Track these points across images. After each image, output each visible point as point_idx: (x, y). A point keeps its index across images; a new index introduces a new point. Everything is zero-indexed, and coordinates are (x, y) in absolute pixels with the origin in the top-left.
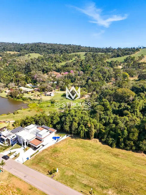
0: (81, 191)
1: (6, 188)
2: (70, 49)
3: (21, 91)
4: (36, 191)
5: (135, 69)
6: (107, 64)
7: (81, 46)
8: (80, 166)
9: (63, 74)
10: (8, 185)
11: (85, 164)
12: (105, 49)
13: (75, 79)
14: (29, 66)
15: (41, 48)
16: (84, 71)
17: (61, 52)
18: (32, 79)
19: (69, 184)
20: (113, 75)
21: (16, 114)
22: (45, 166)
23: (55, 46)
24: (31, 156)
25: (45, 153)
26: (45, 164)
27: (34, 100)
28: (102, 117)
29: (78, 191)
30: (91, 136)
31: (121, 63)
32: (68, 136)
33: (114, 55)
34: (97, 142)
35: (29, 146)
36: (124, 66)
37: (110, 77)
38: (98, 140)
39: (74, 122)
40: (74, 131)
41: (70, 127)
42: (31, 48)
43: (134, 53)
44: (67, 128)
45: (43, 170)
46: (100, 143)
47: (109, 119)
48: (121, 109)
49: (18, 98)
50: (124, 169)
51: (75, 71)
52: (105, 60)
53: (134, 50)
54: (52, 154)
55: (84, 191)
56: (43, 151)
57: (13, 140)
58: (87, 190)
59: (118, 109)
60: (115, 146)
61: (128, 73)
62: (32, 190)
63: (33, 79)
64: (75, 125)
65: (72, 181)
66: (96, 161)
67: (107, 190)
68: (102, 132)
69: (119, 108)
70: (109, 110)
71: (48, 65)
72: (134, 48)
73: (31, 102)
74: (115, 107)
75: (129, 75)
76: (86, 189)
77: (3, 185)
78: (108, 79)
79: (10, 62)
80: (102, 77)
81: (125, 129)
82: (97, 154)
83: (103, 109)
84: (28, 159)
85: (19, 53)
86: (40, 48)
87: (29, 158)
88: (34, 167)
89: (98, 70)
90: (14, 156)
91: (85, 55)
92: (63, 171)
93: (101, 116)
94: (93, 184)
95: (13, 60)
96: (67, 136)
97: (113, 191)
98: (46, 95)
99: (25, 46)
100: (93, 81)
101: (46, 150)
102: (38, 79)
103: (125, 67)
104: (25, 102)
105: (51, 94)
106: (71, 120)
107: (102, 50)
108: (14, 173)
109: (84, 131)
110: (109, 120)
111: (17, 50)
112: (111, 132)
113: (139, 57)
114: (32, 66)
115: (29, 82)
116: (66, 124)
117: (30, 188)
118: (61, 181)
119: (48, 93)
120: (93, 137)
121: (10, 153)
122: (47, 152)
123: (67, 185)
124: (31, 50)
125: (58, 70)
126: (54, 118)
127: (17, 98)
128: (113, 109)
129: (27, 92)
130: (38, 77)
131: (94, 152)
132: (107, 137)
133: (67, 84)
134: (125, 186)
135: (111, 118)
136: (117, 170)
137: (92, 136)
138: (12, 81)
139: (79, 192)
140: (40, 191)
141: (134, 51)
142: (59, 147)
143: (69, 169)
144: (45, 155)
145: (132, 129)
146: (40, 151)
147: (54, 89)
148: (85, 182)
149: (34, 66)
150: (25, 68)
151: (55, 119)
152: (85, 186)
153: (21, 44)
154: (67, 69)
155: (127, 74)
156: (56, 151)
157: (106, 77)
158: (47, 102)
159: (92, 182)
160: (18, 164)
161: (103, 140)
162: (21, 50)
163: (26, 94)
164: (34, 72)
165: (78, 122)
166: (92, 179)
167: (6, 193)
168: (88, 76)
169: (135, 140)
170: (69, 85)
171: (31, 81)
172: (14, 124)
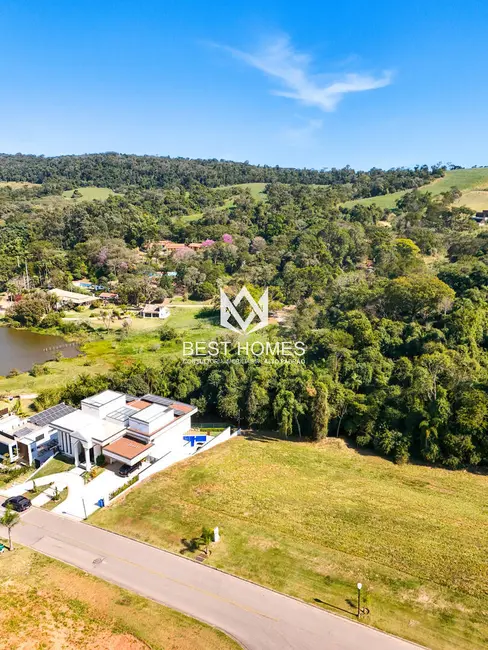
0: (317, 600)
1: (27, 601)
2: (215, 173)
3: (53, 301)
4: (144, 606)
5: (433, 230)
6: (341, 215)
7: (251, 163)
8: (297, 520)
9: (195, 248)
10: (35, 592)
11: (311, 513)
12: (328, 173)
13: (239, 263)
14: (79, 224)
15: (115, 170)
16: (266, 236)
17: (186, 183)
18: (90, 263)
19: (264, 578)
20: (365, 248)
21: (40, 374)
22: (169, 526)
23: (164, 163)
24: (113, 495)
25: (162, 484)
26: (168, 519)
27: (100, 330)
28: (348, 367)
29: (305, 600)
30: (318, 428)
31: (387, 212)
32: (235, 434)
33: (361, 189)
34: (340, 448)
35: (103, 462)
36: (397, 221)
37: (354, 255)
38: (342, 442)
39: (255, 385)
40: (256, 417)
41: (243, 402)
42: (81, 169)
43: (425, 183)
44: (230, 406)
45: (162, 538)
46: (351, 452)
47: (375, 372)
48: (413, 342)
49: (44, 325)
50: (456, 524)
51: (237, 237)
52: (335, 205)
53: (425, 175)
54: (186, 486)
55: (328, 597)
56: (155, 478)
57: (39, 450)
58: (335, 594)
59: (402, 341)
60: (406, 456)
61: (413, 240)
62: (127, 605)
63: (93, 263)
64: (260, 393)
65: (276, 569)
66: (350, 502)
67: (411, 591)
68: (358, 410)
69: (403, 337)
70: (371, 345)
71: (144, 218)
72: (425, 168)
73: (92, 337)
74: (391, 334)
75: (416, 247)
76: (332, 593)
77: (14, 591)
78: (349, 260)
79: (12, 213)
80: (328, 254)
81: (440, 395)
82: (348, 481)
83: (350, 343)
84: (101, 503)
85: (40, 185)
86: (111, 172)
87: (107, 503)
88: (128, 528)
89: (317, 231)
90: (49, 499)
91: (265, 192)
92: (239, 538)
93: (346, 363)
94: (356, 573)
95: (23, 208)
96: (232, 432)
97: (434, 594)
98: (140, 315)
99: (60, 163)
100: (300, 265)
101: (164, 474)
102: (110, 262)
103: (403, 223)
104: (70, 338)
105: (158, 310)
106: (245, 377)
107: (320, 178)
108: (53, 554)
109: (294, 410)
110: (374, 376)
111: (32, 176)
112: (390, 409)
113: (442, 194)
114: (88, 223)
115: (80, 276)
116: (226, 393)
117: (121, 598)
118: (233, 568)
119: (150, 308)
120: (326, 430)
121: (32, 488)
122: (169, 481)
123: (260, 581)
124: (82, 178)
125: (180, 237)
126: (181, 378)
127: (40, 326)
128: (384, 342)
129: (75, 307)
130: (111, 258)
131: (338, 478)
132: (376, 429)
133: (211, 277)
134: (473, 577)
135: (383, 370)
136: (431, 528)
137: (322, 426)
138: (19, 270)
139: (307, 601)
140: (159, 606)
141: (426, 178)
142: (209, 465)
143: (256, 531)
144: (163, 490)
145: (466, 393)
146: (141, 478)
147: (170, 296)
148: (325, 568)
149: (95, 221)
150: (66, 232)
151: (183, 381)
152: (328, 580)
153: (46, 156)
154: (209, 233)
155: (411, 244)
156: (202, 476)
157: (344, 253)
158: (146, 335)
159: (350, 567)
160: (65, 522)
161: (360, 439)
162: (49, 175)
163: (72, 312)
164: (98, 241)
165: (267, 385)
166: (349, 556)
167: (29, 616)
168: (282, 252)
169: (477, 429)
170: (219, 281)
171: (87, 272)
172: (37, 404)
